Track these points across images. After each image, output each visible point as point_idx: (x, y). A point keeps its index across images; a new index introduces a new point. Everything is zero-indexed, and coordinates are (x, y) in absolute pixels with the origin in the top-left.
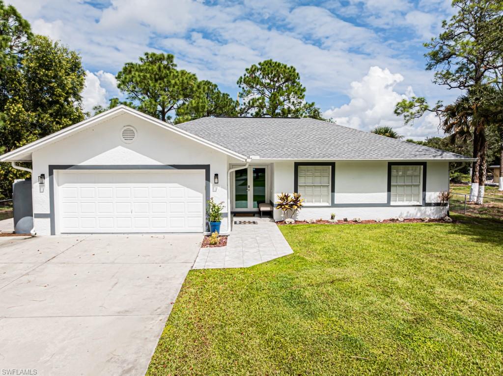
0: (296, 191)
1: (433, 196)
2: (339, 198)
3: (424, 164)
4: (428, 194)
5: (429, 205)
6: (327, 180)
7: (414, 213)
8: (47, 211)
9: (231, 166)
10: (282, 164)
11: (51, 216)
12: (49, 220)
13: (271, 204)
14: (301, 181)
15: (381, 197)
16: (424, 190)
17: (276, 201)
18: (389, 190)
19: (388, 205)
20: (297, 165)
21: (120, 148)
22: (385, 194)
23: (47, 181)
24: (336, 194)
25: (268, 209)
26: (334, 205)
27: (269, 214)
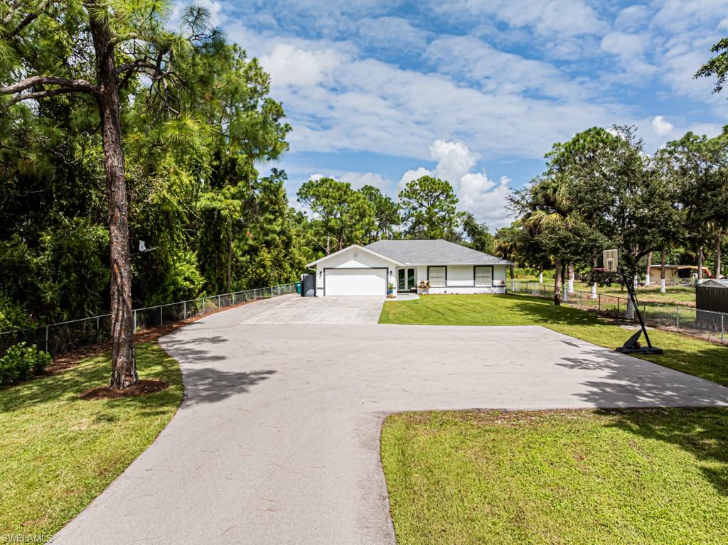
0: (428, 279)
1: (497, 282)
2: (449, 283)
3: (492, 266)
4: (494, 281)
5: (495, 286)
6: (444, 275)
7: (486, 290)
8: (322, 287)
9: (397, 268)
10: (421, 267)
11: (324, 288)
12: (322, 290)
13: (417, 287)
14: (430, 275)
15: (471, 283)
16: (493, 279)
17: (419, 284)
18: (474, 279)
19: (474, 286)
20: (428, 267)
21: (352, 261)
22: (473, 281)
23: (323, 274)
24: (448, 281)
25: (415, 288)
26: (447, 286)
27: (415, 291)
